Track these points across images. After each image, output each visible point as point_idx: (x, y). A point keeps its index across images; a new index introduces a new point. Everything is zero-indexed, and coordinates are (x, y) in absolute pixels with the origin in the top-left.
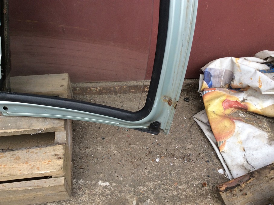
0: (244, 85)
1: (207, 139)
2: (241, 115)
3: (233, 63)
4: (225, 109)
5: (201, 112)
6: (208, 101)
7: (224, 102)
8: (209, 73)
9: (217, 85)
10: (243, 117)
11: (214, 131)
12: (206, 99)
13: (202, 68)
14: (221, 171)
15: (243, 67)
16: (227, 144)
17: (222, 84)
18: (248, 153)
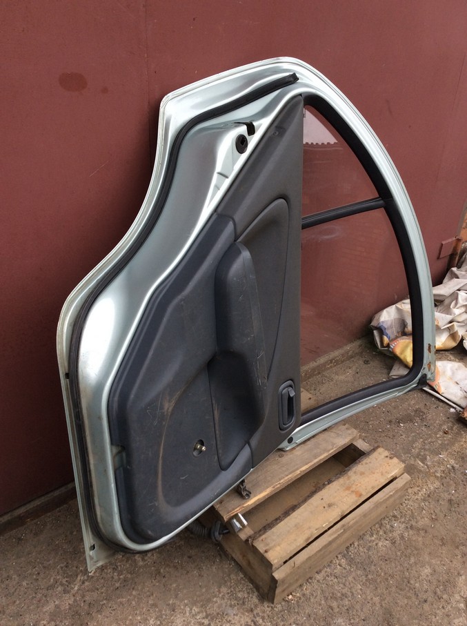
6: (401, 354)
8: (384, 326)
9: (394, 337)
13: (371, 324)
14: (452, 410)
16: (441, 384)
17: (395, 334)
18: (462, 384)
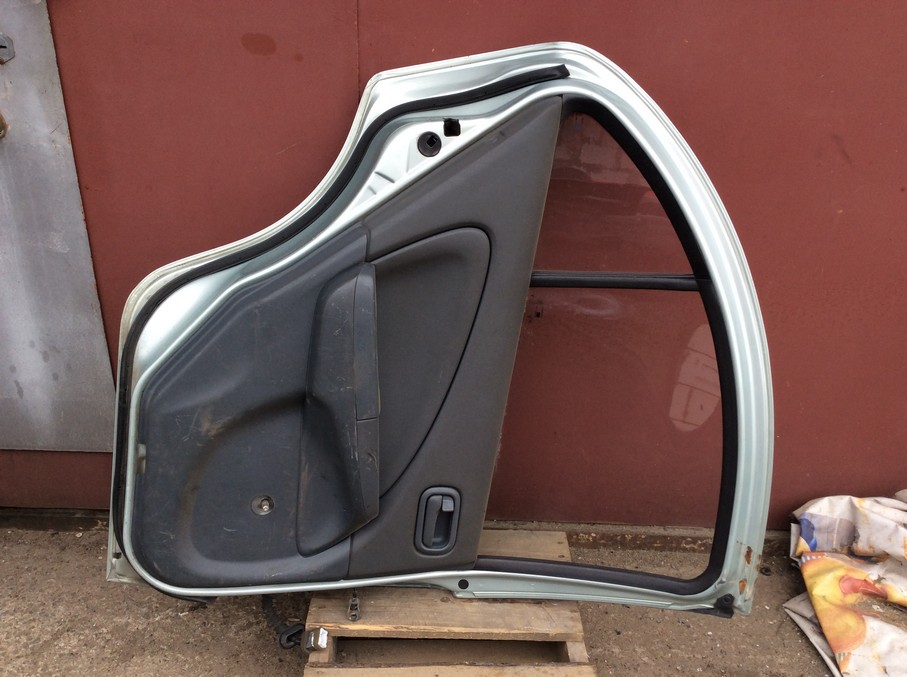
0: (878, 552)
1: (815, 649)
2: (875, 607)
3: (853, 507)
4: (845, 594)
5: (799, 598)
6: (811, 577)
7: (842, 579)
8: (810, 523)
9: (826, 547)
10: (879, 613)
11: (827, 633)
12: (808, 571)
13: (794, 512)
15: (873, 516)
16: (853, 658)
17: (835, 544)
